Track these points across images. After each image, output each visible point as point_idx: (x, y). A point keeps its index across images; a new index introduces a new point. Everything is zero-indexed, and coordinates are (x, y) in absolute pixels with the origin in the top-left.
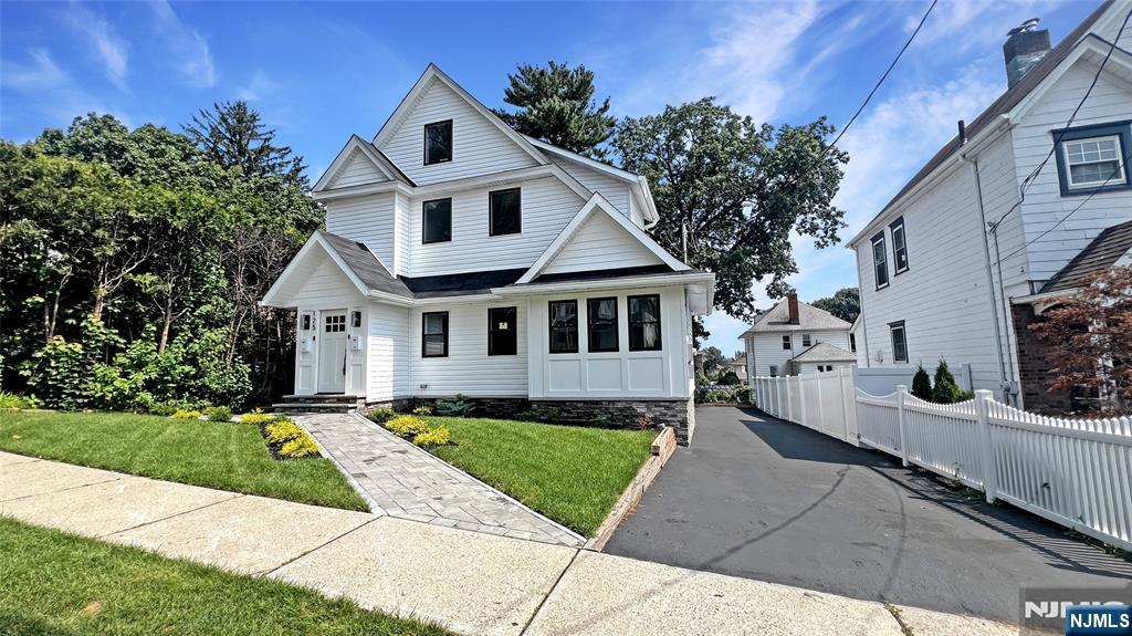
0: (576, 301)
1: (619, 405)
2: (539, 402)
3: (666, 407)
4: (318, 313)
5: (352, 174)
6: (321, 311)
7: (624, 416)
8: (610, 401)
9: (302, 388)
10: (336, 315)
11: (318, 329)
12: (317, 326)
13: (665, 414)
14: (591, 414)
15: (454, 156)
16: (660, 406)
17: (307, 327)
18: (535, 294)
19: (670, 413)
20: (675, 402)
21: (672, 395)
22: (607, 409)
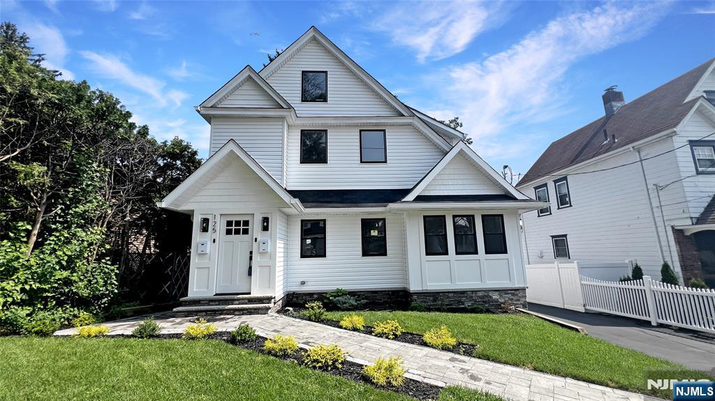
0: (444, 217)
1: (480, 294)
2: (418, 294)
3: (513, 294)
4: (218, 217)
5: (240, 97)
6: (221, 215)
7: (484, 302)
8: (473, 292)
9: (196, 289)
10: (238, 219)
11: (218, 231)
12: (218, 228)
13: (512, 299)
14: (460, 302)
15: (329, 99)
16: (508, 294)
17: (205, 230)
18: (414, 210)
19: (515, 298)
20: (518, 290)
21: (517, 286)
22: (472, 297)
